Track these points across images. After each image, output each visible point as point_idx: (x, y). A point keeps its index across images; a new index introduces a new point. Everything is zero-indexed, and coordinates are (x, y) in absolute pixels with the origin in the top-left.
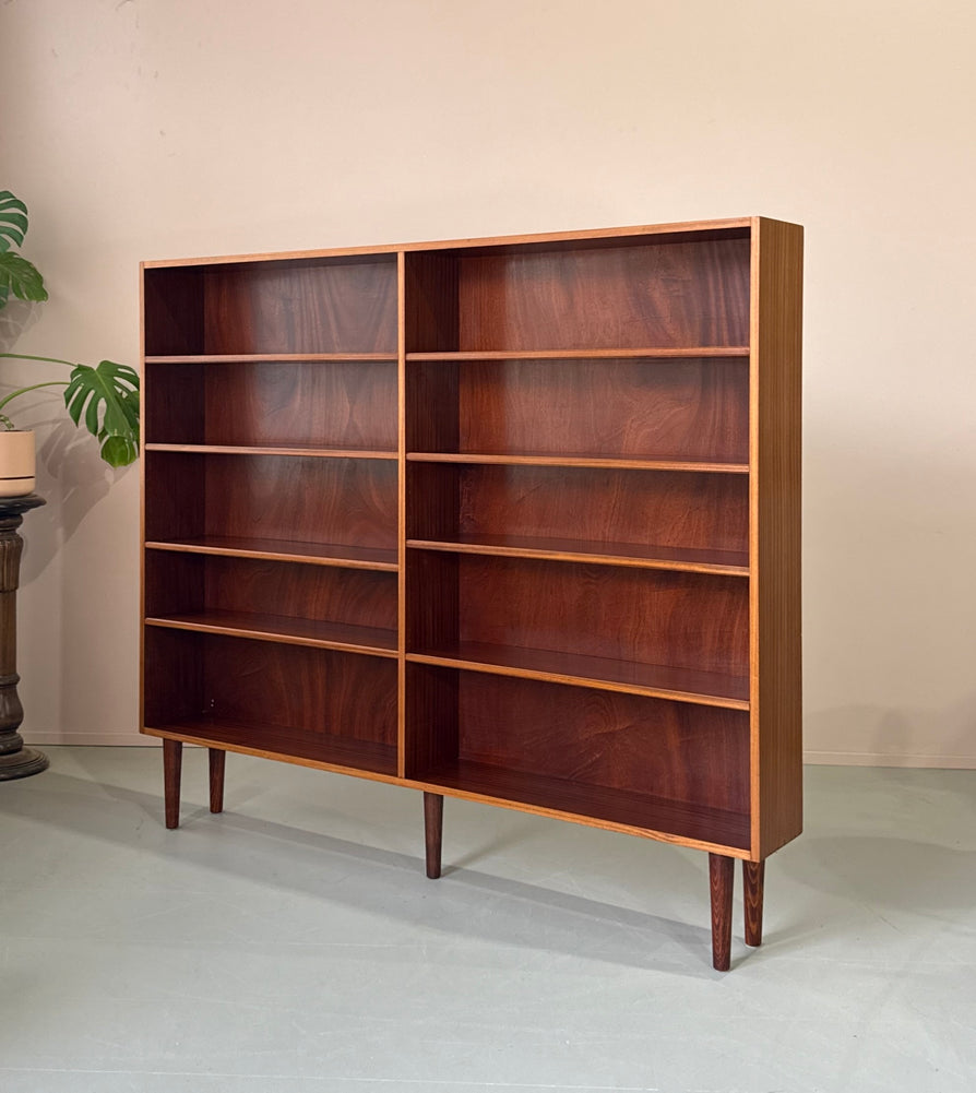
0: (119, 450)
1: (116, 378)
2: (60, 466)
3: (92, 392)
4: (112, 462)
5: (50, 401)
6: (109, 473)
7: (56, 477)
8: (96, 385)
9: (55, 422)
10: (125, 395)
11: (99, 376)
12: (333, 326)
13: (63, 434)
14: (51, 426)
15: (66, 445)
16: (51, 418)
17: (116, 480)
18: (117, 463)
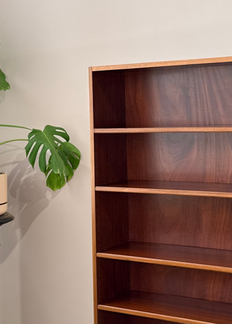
0: (56, 180)
1: (55, 136)
2: (18, 191)
3: (42, 146)
4: (53, 188)
5: (12, 150)
6: (49, 193)
7: (15, 197)
8: (44, 141)
9: (14, 163)
10: (59, 145)
11: (45, 135)
12: (220, 105)
13: (19, 170)
14: (11, 166)
15: (21, 177)
16: (12, 161)
17: (53, 198)
18: (55, 188)
